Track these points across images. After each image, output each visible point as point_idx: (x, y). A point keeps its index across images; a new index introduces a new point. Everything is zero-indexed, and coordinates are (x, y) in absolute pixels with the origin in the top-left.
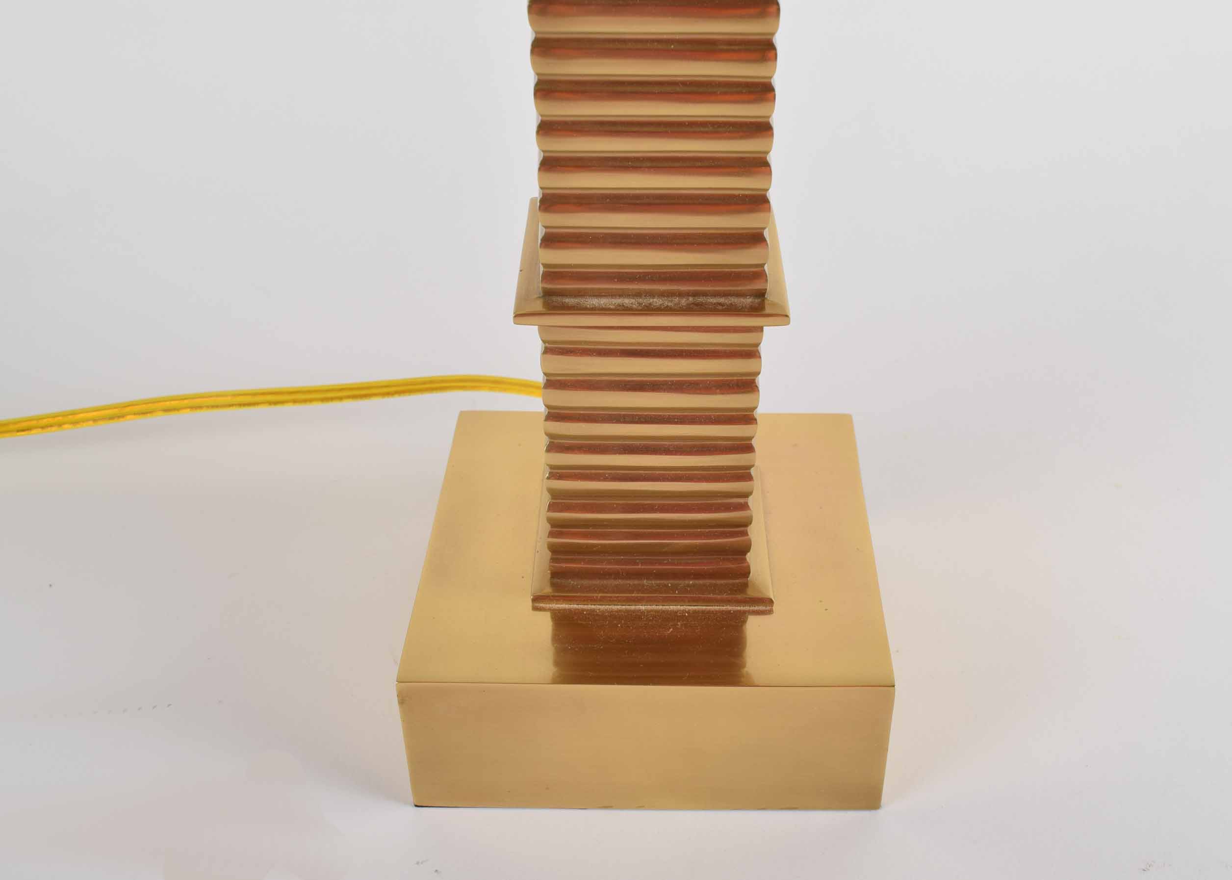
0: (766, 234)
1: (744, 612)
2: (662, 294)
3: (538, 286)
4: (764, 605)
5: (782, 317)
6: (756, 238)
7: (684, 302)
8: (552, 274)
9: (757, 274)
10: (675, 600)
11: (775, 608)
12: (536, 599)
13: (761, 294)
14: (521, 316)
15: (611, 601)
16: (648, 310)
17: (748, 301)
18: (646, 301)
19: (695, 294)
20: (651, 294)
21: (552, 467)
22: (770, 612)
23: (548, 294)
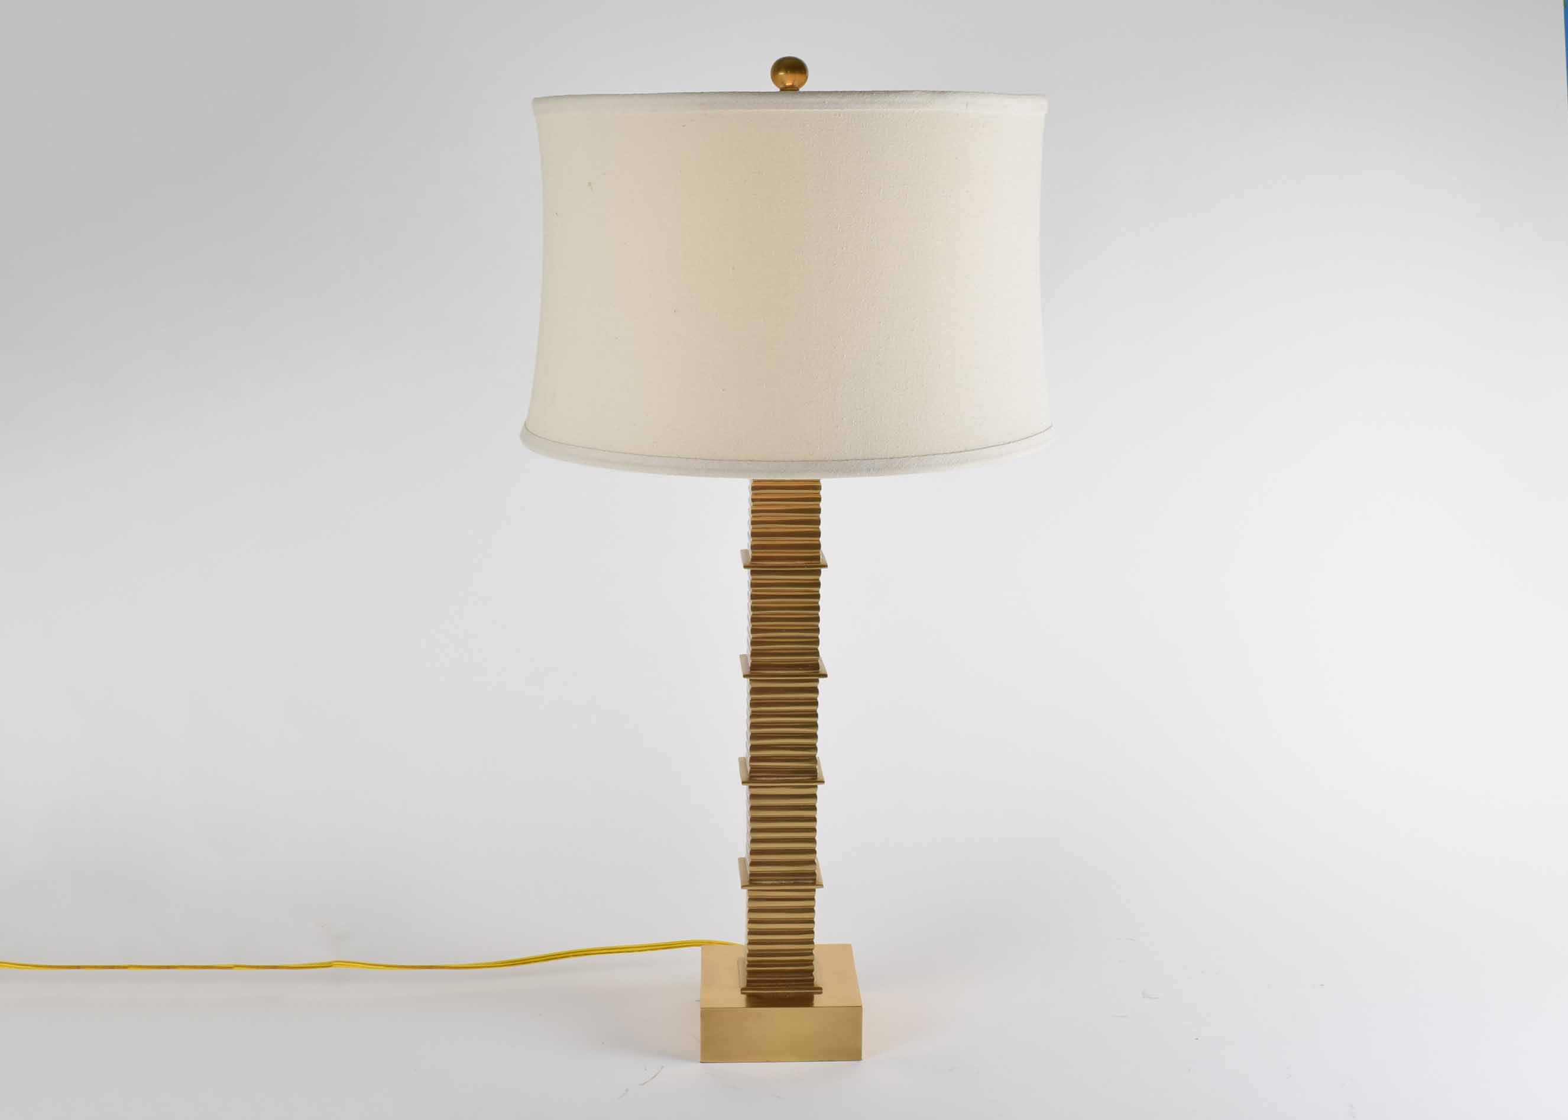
0: (816, 861)
1: (813, 993)
2: (785, 880)
3: (747, 878)
4: (819, 990)
5: (821, 886)
6: (813, 862)
7: (792, 882)
8: (752, 874)
9: (814, 874)
10: (789, 989)
11: (823, 991)
12: (742, 989)
13: (815, 880)
14: (743, 887)
15: (767, 990)
16: (781, 884)
17: (811, 882)
18: (781, 882)
19: (796, 880)
20: (782, 880)
21: (749, 940)
22: (821, 993)
23: (751, 880)
